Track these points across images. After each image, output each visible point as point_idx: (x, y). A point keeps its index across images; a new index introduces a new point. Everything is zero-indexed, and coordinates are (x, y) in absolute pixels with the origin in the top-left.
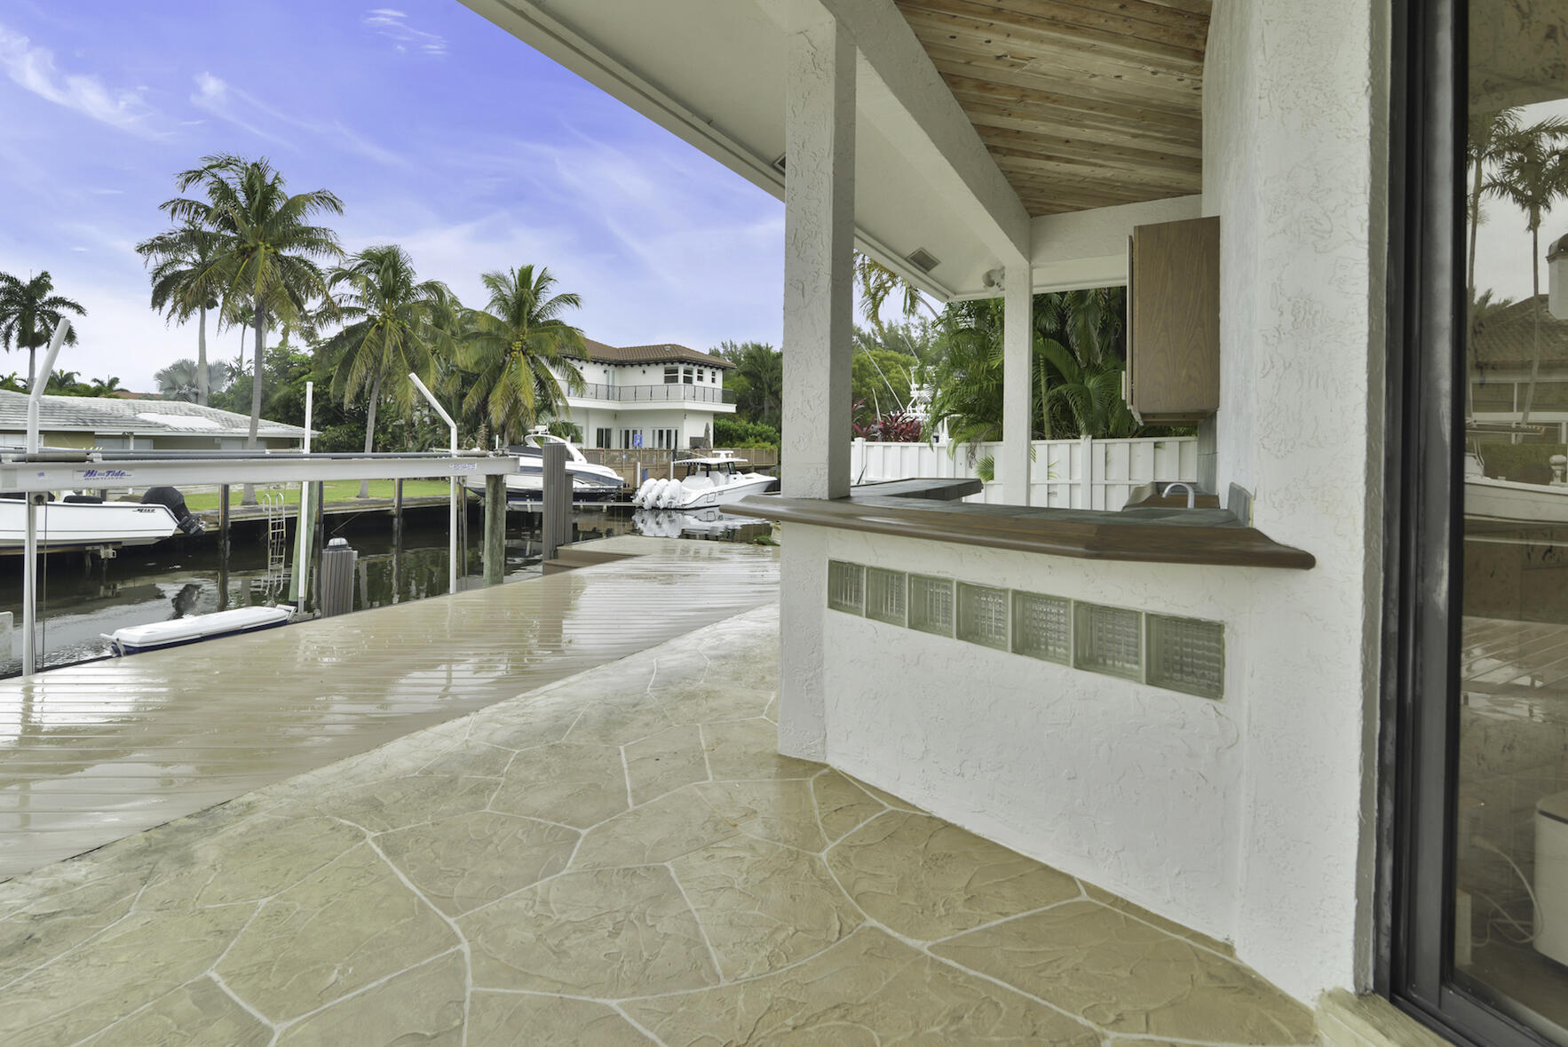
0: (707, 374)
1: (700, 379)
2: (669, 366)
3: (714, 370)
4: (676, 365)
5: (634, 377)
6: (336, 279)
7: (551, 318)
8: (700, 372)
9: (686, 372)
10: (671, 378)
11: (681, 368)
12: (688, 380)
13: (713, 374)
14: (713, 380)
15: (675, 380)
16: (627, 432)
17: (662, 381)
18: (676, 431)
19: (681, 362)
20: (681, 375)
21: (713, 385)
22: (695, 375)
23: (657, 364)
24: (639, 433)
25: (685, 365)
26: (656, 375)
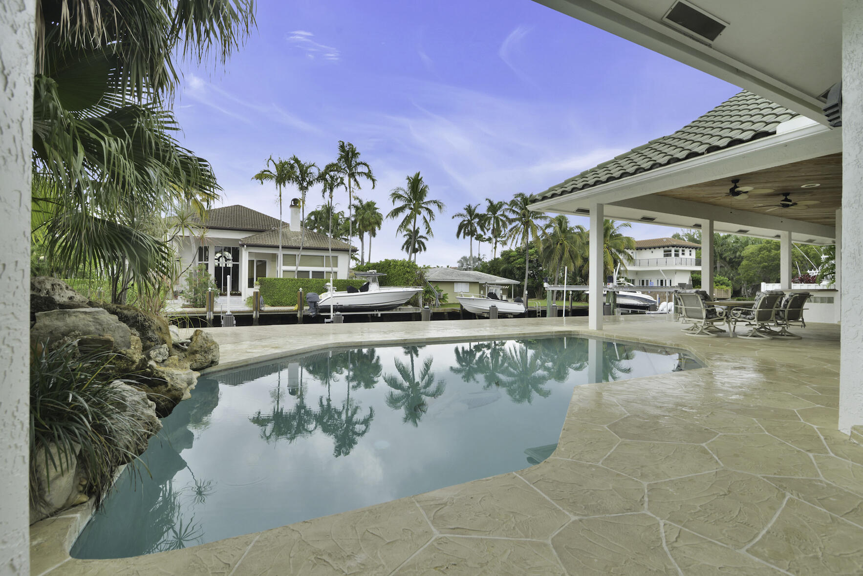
0: (687, 251)
1: (683, 254)
2: (666, 249)
3: (691, 249)
4: (670, 248)
5: (647, 255)
6: (546, 229)
8: (683, 251)
9: (675, 251)
10: (667, 254)
11: (673, 250)
12: (677, 255)
13: (690, 251)
14: (690, 255)
15: (670, 255)
16: (643, 281)
17: (663, 255)
18: (671, 281)
19: (673, 246)
20: (673, 253)
21: (690, 257)
22: (680, 252)
23: (659, 248)
24: (649, 282)
25: (675, 248)
26: (659, 253)
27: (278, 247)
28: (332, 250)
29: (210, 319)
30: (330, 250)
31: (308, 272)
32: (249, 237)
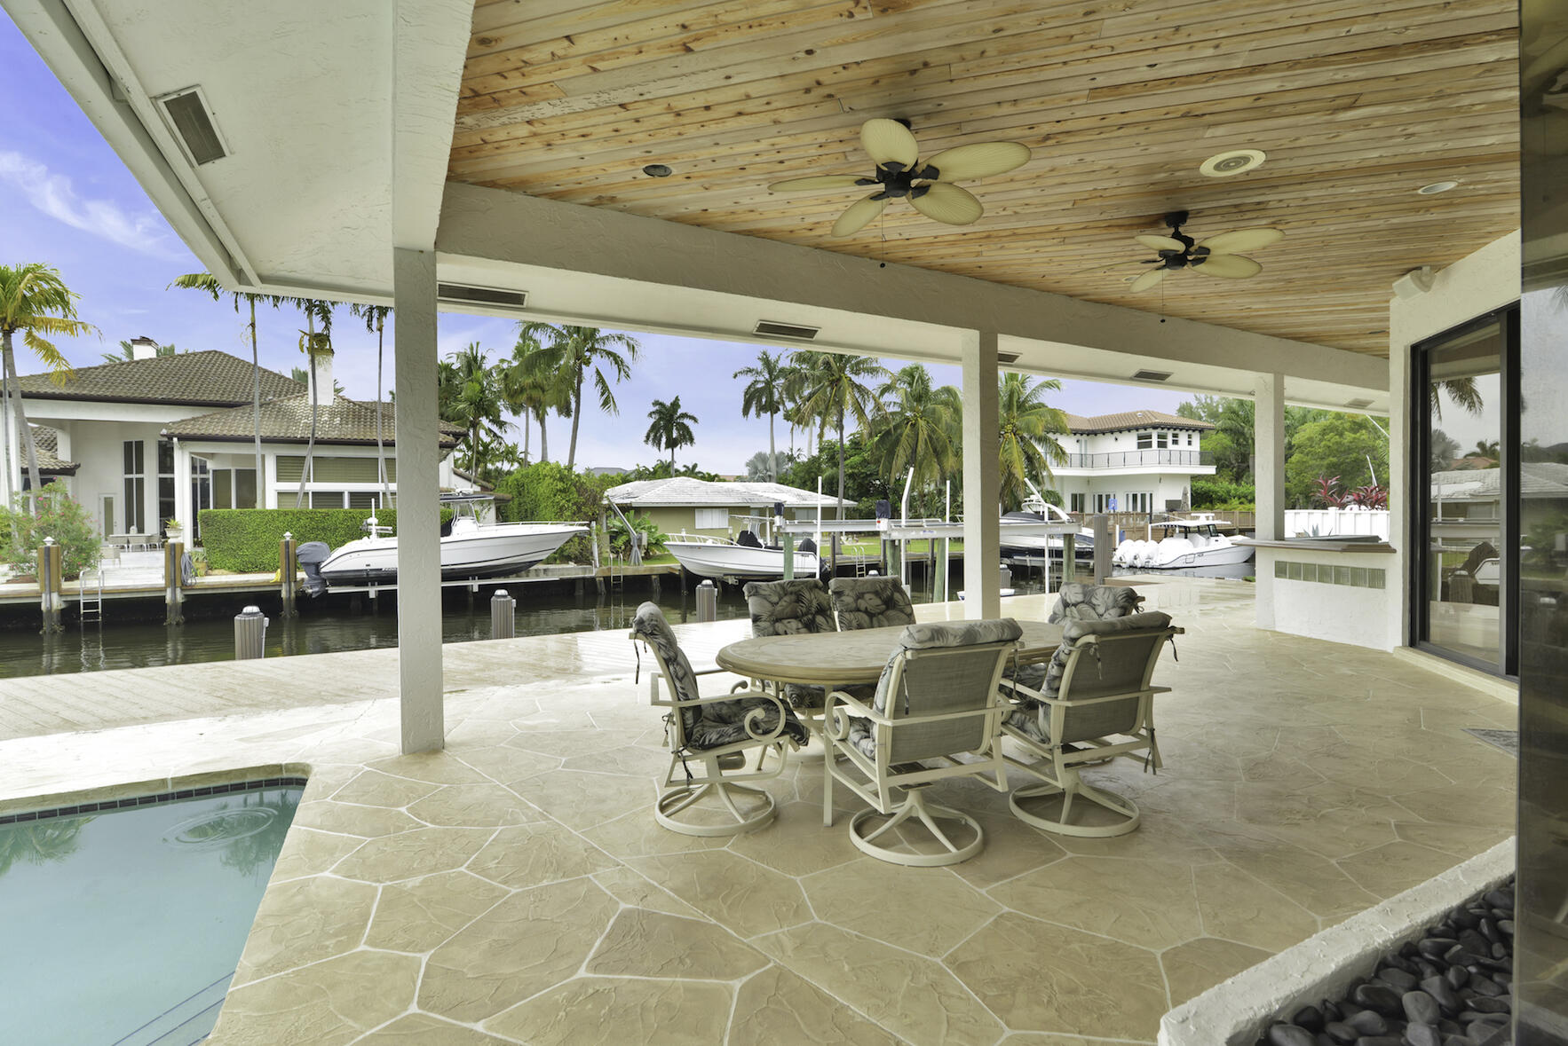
0: (1183, 437)
1: (1175, 442)
2: (1142, 432)
3: (1190, 432)
4: (1149, 431)
5: (1107, 445)
6: (882, 393)
7: (1035, 402)
8: (1175, 436)
9: (1159, 437)
10: (1144, 443)
11: (1155, 434)
12: (1162, 445)
13: (1190, 436)
14: (1190, 443)
15: (1149, 445)
16: (1100, 497)
17: (1135, 445)
18: (1151, 495)
19: (1155, 427)
20: (1155, 440)
21: (1190, 448)
22: (1170, 439)
23: (1129, 431)
24: (1112, 497)
25: (1159, 430)
26: (1129, 442)
27: (251, 440)
28: (384, 445)
29: (49, 611)
30: (380, 444)
31: (341, 494)
32: (193, 419)
